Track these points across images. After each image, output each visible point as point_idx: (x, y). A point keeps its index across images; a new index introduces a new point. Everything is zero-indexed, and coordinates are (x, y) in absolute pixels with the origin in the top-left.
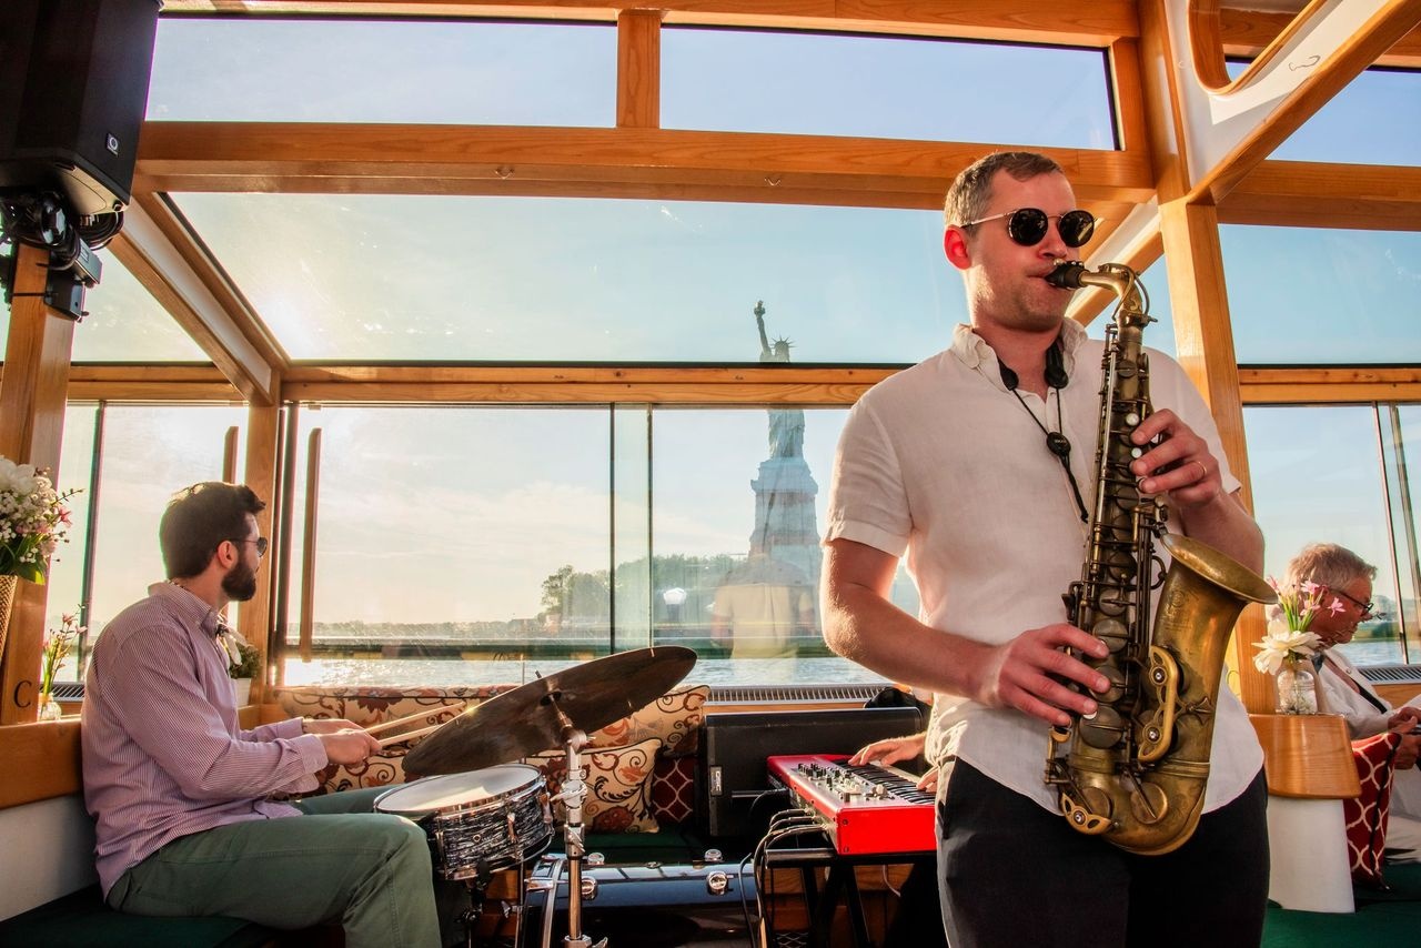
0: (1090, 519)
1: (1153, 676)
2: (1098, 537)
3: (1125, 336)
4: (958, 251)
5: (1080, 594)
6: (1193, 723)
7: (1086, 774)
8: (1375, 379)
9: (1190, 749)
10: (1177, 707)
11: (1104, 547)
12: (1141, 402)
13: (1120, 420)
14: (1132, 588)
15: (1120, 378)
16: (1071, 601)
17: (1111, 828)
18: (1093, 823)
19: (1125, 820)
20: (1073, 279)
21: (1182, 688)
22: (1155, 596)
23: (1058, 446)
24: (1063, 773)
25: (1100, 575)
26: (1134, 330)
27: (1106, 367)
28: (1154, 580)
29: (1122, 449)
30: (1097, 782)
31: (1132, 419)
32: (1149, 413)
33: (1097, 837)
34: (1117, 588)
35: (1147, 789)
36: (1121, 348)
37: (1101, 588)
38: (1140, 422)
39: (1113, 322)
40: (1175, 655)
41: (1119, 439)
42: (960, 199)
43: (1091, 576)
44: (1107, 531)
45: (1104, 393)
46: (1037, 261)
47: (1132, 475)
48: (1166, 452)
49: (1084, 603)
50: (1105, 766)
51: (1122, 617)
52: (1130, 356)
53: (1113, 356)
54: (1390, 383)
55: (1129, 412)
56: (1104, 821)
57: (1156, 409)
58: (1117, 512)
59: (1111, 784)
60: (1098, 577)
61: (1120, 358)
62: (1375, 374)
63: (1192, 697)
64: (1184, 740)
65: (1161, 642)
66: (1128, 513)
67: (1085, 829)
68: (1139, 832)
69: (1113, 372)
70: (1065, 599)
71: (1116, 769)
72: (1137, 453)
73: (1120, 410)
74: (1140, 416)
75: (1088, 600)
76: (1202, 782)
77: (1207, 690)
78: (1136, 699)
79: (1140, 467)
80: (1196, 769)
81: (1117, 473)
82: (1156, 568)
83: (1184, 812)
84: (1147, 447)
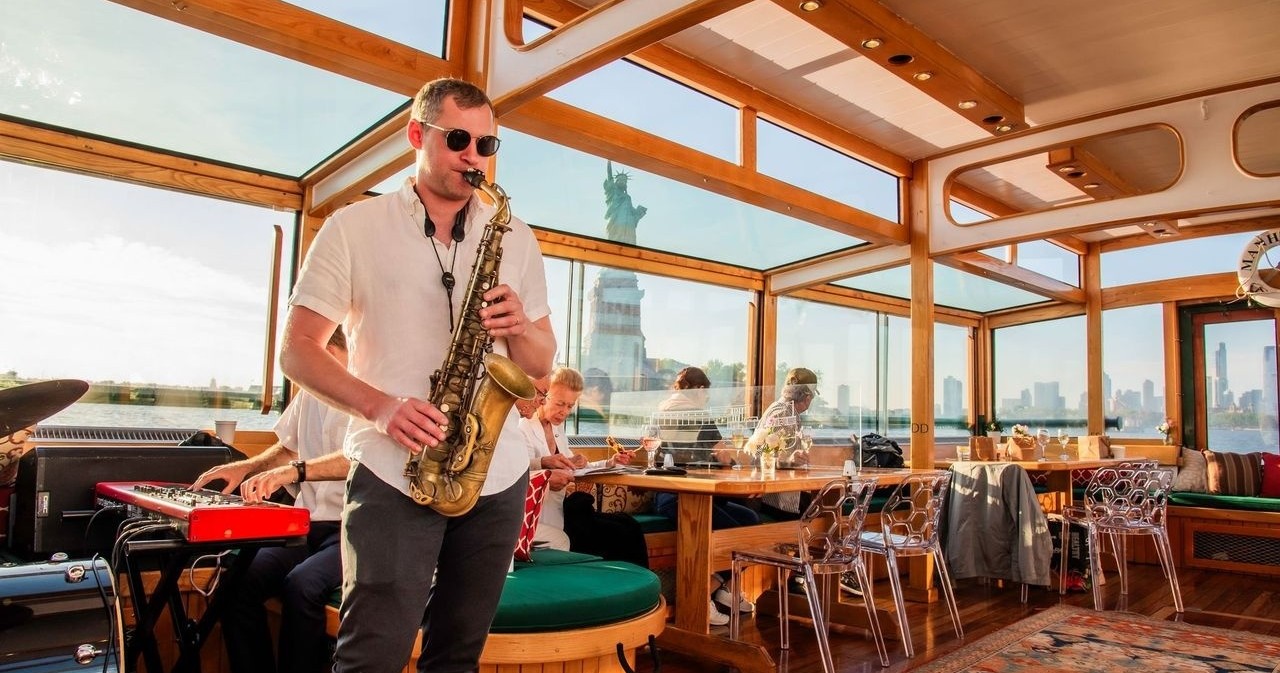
0: (454, 332)
1: (466, 429)
2: (454, 348)
3: (493, 235)
4: (416, 136)
5: (439, 378)
6: (482, 454)
7: (426, 473)
8: (574, 244)
9: (478, 467)
10: (475, 446)
11: (458, 354)
12: (493, 277)
13: (478, 285)
14: (467, 377)
15: (485, 260)
16: (434, 380)
17: (433, 502)
18: (424, 499)
19: (440, 498)
20: (476, 184)
21: (479, 437)
22: (478, 383)
23: (448, 281)
24: (414, 471)
25: (452, 369)
26: (498, 233)
27: (479, 251)
28: (479, 375)
29: (478, 301)
30: (432, 478)
31: (486, 286)
32: (496, 285)
33: (426, 507)
34: (460, 377)
35: (454, 484)
36: (490, 243)
37: (450, 376)
38: (490, 288)
39: (490, 224)
40: (479, 419)
41: (477, 295)
42: (423, 105)
43: (447, 369)
44: (460, 346)
45: (474, 267)
46: (460, 162)
47: (479, 316)
48: (499, 308)
49: (440, 383)
50: (436, 469)
51: (460, 394)
52: (494, 248)
53: (483, 248)
54: (582, 248)
55: (485, 281)
56: (430, 499)
57: (500, 283)
58: (467, 335)
59: (438, 479)
60: (450, 370)
61: (488, 248)
62: (576, 241)
63: (484, 441)
64: (476, 462)
65: (474, 412)
66: (472, 337)
67: (419, 502)
68: (446, 506)
69: (481, 255)
70: (431, 379)
71: (443, 471)
72: (484, 304)
73: (481, 279)
74: (490, 284)
75: (443, 381)
76: (482, 483)
77: (491, 438)
78: (456, 437)
79: (484, 313)
80: (479, 477)
81: (472, 313)
82: (481, 369)
83: (470, 497)
84: (489, 303)
